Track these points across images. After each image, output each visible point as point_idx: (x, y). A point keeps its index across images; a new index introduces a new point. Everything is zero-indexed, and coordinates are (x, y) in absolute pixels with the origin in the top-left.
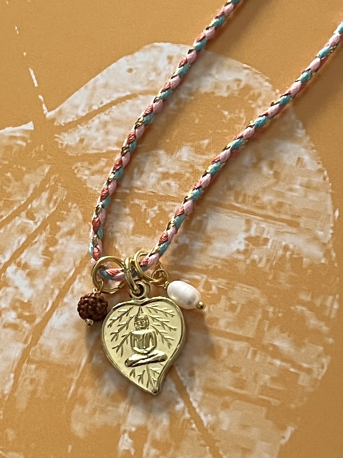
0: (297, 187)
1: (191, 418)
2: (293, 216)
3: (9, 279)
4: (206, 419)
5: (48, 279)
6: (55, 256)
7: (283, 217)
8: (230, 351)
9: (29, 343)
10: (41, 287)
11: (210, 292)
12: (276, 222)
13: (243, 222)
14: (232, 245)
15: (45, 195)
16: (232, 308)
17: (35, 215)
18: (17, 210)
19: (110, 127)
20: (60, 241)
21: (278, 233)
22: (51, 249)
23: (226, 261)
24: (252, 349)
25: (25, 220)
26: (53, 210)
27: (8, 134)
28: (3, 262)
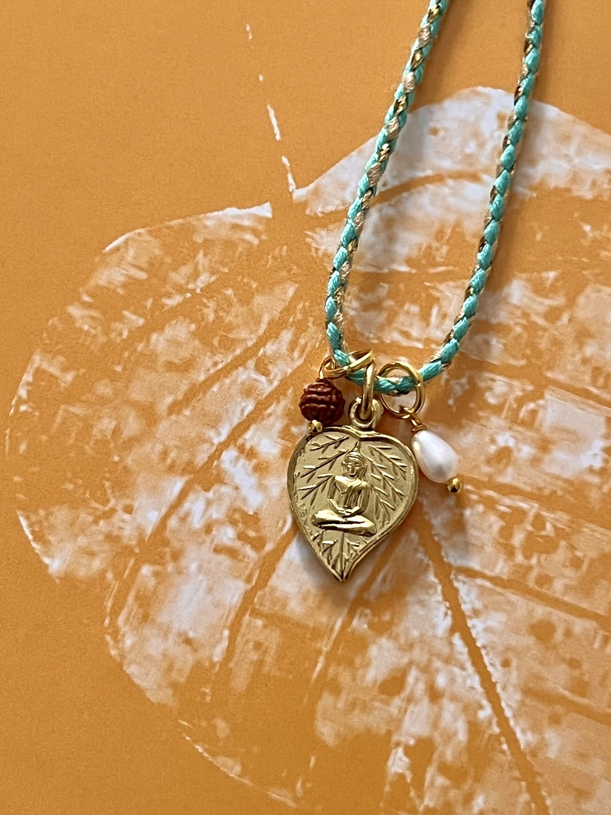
1: (502, 734)
3: (225, 472)
4: (525, 738)
8: (568, 633)
9: (254, 583)
11: (543, 533)
13: (602, 420)
14: (582, 457)
15: (287, 336)
16: (576, 563)
17: (270, 367)
18: (240, 356)
19: (397, 229)
22: (294, 430)
23: (570, 482)
24: (601, 633)
25: (254, 375)
26: (299, 363)
27: (229, 220)
28: (216, 441)
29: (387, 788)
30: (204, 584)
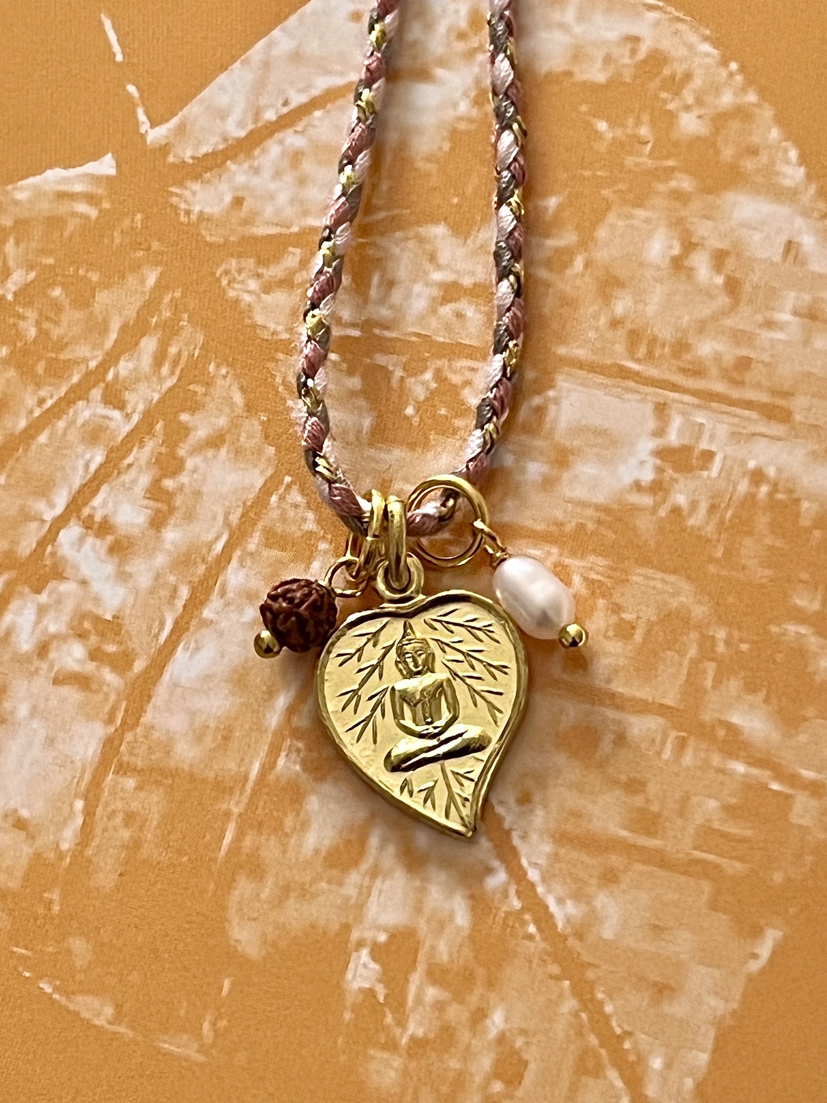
0: (785, 316)
1: (525, 909)
2: (774, 393)
3: (65, 560)
4: (562, 912)
5: (160, 560)
6: (178, 501)
7: (750, 395)
8: (619, 740)
9: (119, 722)
10: (144, 581)
12: (732, 409)
13: (648, 409)
14: (622, 468)
15: (149, 345)
16: (624, 631)
17: (126, 396)
18: (79, 384)
19: (308, 166)
20: (190, 464)
21: (735, 436)
22: (169, 484)
23: (606, 510)
24: (673, 734)
25: (102, 410)
26: (170, 382)
27: (51, 188)
28: (49, 516)
29: (348, 1016)
30: (42, 734)
